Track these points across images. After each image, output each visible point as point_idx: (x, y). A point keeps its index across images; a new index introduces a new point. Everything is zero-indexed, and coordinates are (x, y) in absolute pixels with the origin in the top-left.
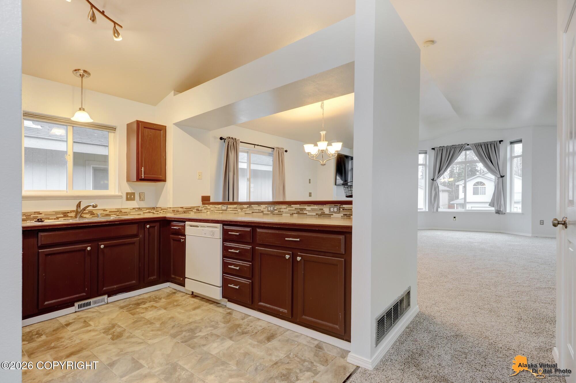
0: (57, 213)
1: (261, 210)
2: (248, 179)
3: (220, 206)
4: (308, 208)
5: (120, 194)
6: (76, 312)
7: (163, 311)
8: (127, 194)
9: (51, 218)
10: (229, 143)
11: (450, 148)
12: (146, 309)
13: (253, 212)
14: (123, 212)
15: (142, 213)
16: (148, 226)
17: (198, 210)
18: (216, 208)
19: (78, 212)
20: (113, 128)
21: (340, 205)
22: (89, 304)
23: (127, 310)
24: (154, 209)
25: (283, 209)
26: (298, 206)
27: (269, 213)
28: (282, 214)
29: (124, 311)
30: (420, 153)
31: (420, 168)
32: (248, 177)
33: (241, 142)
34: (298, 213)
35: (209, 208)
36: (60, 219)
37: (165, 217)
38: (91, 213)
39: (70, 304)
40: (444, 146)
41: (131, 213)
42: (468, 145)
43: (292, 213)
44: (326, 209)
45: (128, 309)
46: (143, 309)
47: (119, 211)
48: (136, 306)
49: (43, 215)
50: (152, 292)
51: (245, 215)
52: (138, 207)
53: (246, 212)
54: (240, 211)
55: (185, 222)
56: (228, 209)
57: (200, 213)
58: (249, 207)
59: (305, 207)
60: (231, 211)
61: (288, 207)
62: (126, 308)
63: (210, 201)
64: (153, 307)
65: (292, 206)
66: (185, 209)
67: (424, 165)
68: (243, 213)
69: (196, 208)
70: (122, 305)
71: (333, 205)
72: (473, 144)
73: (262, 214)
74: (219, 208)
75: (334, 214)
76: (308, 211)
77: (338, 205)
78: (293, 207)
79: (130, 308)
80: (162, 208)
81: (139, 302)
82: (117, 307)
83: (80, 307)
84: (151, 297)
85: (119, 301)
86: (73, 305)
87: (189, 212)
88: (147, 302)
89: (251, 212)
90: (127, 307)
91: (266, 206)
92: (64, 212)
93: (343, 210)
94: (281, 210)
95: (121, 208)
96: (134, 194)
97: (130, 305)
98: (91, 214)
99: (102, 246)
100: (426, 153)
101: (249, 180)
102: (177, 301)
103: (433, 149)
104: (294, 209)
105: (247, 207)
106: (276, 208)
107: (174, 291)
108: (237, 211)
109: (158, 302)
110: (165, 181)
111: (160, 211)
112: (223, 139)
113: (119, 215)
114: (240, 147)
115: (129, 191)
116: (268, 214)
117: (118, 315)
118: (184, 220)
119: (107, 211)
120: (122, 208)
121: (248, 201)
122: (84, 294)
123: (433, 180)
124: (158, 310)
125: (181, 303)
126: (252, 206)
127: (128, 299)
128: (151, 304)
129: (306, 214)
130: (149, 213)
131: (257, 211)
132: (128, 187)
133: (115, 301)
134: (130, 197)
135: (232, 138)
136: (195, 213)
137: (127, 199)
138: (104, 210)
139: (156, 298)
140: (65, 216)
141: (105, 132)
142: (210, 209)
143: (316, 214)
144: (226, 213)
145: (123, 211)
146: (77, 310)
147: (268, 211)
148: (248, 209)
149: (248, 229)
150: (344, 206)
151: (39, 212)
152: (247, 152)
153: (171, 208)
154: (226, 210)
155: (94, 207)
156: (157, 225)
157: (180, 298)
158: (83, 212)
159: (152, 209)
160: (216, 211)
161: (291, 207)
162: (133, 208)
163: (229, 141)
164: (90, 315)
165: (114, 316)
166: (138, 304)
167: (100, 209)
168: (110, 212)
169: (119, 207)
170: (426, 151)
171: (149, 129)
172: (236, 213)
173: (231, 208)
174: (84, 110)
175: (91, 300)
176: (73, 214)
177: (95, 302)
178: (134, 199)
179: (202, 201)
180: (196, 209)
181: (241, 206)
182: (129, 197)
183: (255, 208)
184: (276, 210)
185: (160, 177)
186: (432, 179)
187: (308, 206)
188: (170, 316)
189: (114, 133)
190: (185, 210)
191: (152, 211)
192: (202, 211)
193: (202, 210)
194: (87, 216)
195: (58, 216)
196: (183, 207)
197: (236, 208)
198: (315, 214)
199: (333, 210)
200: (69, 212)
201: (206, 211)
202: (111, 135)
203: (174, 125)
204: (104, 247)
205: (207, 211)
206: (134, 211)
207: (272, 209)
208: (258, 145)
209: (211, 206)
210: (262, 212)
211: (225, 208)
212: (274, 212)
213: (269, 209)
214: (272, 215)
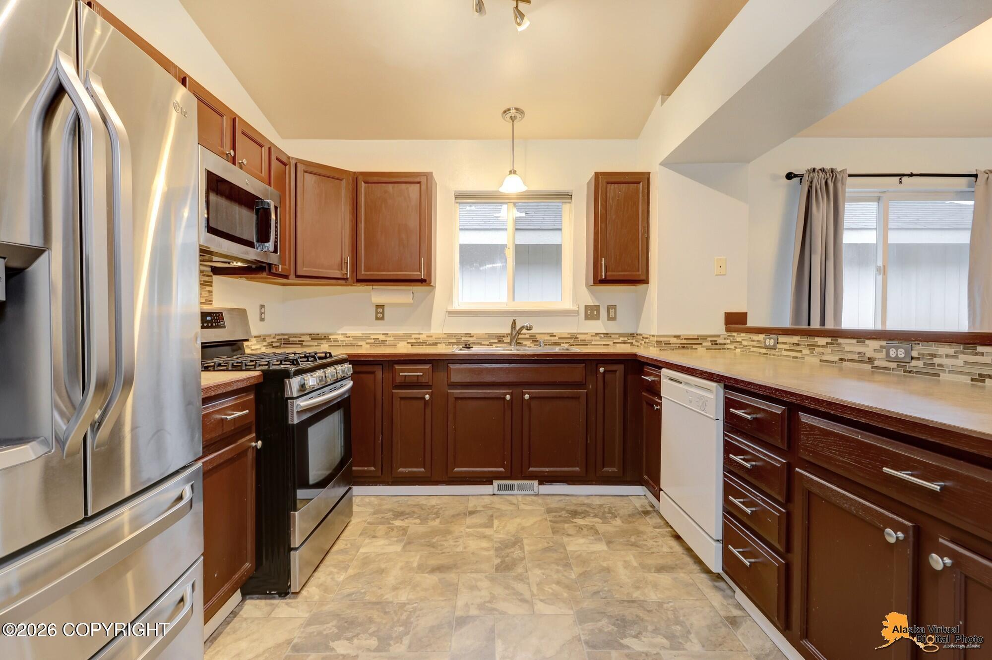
0: (490, 336)
1: (868, 355)
2: (878, 269)
3: (761, 337)
5: (576, 308)
6: (494, 494)
7: (601, 547)
8: (587, 307)
9: (483, 343)
10: (811, 182)
12: (580, 528)
13: (841, 360)
14: (579, 339)
15: (611, 343)
16: (602, 370)
17: (715, 343)
18: (753, 341)
19: (516, 336)
20: (568, 195)
22: (511, 488)
23: (553, 519)
24: (634, 337)
25: (941, 356)
27: (894, 365)
28: (939, 376)
29: (548, 519)
32: (880, 263)
33: (850, 175)
35: (739, 339)
36: (494, 345)
37: (635, 355)
38: (534, 339)
39: (487, 480)
41: (593, 343)
43: (980, 375)
45: (555, 517)
46: (576, 526)
47: (574, 338)
48: (570, 515)
49: (474, 338)
50: (611, 497)
51: (821, 365)
52: (605, 332)
53: (825, 358)
54: (808, 352)
55: (660, 368)
56: (779, 346)
57: (720, 349)
58: (832, 344)
60: (785, 350)
61: (963, 353)
62: (554, 514)
63: (746, 324)
64: (592, 531)
66: (685, 339)
68: (815, 360)
69: (709, 339)
70: (553, 505)
73: (868, 367)
74: (758, 341)
79: (560, 516)
80: (644, 335)
81: (579, 509)
82: (544, 507)
83: (500, 488)
84: (604, 506)
85: (554, 497)
86: (492, 484)
87: (694, 347)
88: (589, 515)
89: (836, 359)
90: (557, 512)
91: (884, 343)
92: (499, 335)
94: (937, 360)
95: (575, 332)
96: (597, 308)
97: (563, 509)
98: (533, 341)
99: (527, 397)
101: (883, 271)
102: (639, 533)
105: (827, 343)
106: (914, 354)
107: (649, 509)
108: (801, 351)
109: (608, 522)
110: (645, 281)
111: (641, 342)
112: (796, 176)
113: (574, 345)
114: (847, 190)
115: (591, 302)
116: (889, 369)
117: (535, 523)
118: (659, 365)
119: (555, 336)
120: (579, 332)
121: (879, 327)
122: (502, 470)
124: (595, 539)
125: (645, 543)
126: (840, 340)
127: (567, 498)
128: (593, 522)
130: (624, 343)
131: (856, 357)
132: (588, 295)
133: (548, 495)
134: (592, 313)
135: (823, 170)
136: (707, 349)
137: (588, 317)
138: (552, 335)
139: (610, 512)
140: (500, 341)
141: (554, 204)
142: (741, 342)
144: (774, 355)
145: (581, 337)
146: (496, 492)
147: (889, 359)
148: (829, 350)
149: (778, 409)
151: (470, 334)
152: (879, 199)
153: (653, 336)
154: (774, 348)
155: (528, 330)
156: (620, 368)
157: (649, 530)
158: (519, 337)
159: (629, 337)
160: (753, 349)
161: (977, 354)
162: (596, 334)
163: (813, 178)
164: (504, 507)
165: (529, 522)
166: (574, 514)
167: (546, 333)
168: (559, 338)
169: (574, 330)
171: (616, 186)
172: (796, 358)
173: (785, 343)
174: (515, 172)
175: (516, 483)
176: (507, 340)
177: (521, 488)
178: (597, 317)
179: (726, 324)
180: (711, 341)
182: (589, 313)
183: (847, 348)
184: (918, 359)
185: (640, 274)
188: (605, 564)
189: (570, 203)
190: (685, 341)
191: (629, 341)
192: (727, 346)
193: (725, 344)
194: (528, 343)
195: (492, 341)
196: (679, 336)
197: (798, 345)
200: (505, 335)
201: (732, 347)
202: (566, 208)
203: (662, 167)
204: (531, 398)
205: (736, 348)
206: (598, 338)
207: (901, 353)
208: (911, 175)
209: (743, 335)
210: (870, 360)
211: (772, 342)
212: (908, 365)
213: (893, 352)
214: (903, 373)
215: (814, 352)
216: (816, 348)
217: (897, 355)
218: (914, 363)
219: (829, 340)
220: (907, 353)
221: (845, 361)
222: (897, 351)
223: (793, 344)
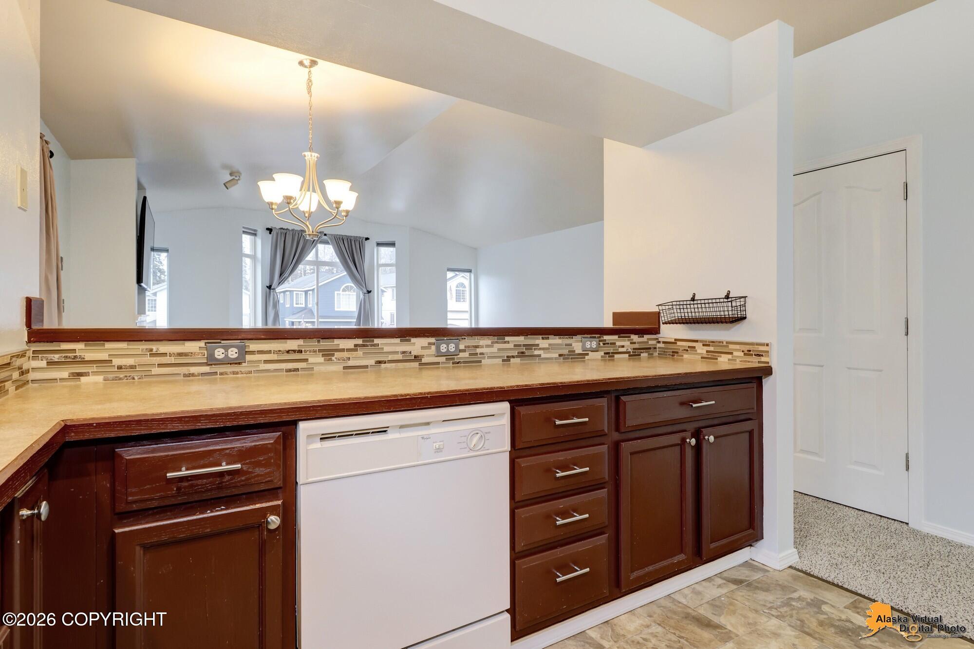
1: (414, 353)
4: (543, 343)
11: (299, 234)
13: (379, 362)
17: (21, 371)
21: (599, 335)
25: (482, 347)
26: (521, 339)
27: (443, 359)
28: (480, 362)
30: (244, 232)
31: (247, 262)
34: (522, 355)
40: (287, 229)
42: (325, 235)
43: (508, 357)
44: (577, 344)
53: (351, 363)
54: (321, 359)
56: (249, 357)
58: (364, 346)
59: (537, 342)
60: (266, 362)
61: (497, 342)
65: (507, 339)
67: (253, 257)
68: (334, 368)
71: (589, 336)
72: (332, 235)
73: (415, 364)
75: (590, 352)
76: (543, 349)
77: (597, 336)
78: (508, 342)
91: (432, 340)
93: (604, 344)
94: (479, 351)
100: (255, 235)
103: (268, 229)
104: (511, 346)
105: (356, 346)
106: (462, 347)
108: (306, 360)
116: (438, 363)
123: (270, 287)
126: (376, 341)
129: (540, 356)
131: (400, 357)
143: (560, 355)
147: (439, 354)
148: (360, 353)
150: (606, 337)
154: (237, 362)
160: (156, 370)
161: (505, 342)
170: (255, 230)
173: (269, 352)
180: (18, 368)
181: (326, 344)
183: (386, 349)
184: (464, 351)
186: (267, 286)
187: (543, 338)
197: (299, 352)
198: (557, 355)
199: (589, 346)
207: (452, 348)
210: (417, 358)
211: (233, 353)
212: (456, 357)
213: (443, 348)
214: (451, 365)
215: (333, 358)
216: (336, 353)
217: (448, 350)
218: (462, 355)
219: (359, 341)
220: (457, 346)
221: (385, 363)
222: (447, 346)
223: (288, 352)
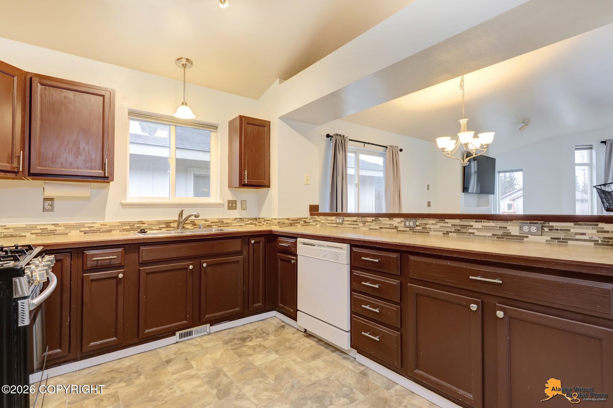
0: (160, 223)
1: (395, 225)
3: (333, 218)
4: (477, 225)
5: (222, 202)
6: (177, 342)
7: (273, 356)
8: (229, 202)
9: (154, 228)
10: (336, 141)
12: (254, 348)
13: (381, 228)
14: (224, 222)
15: (243, 224)
16: (253, 242)
17: (305, 222)
18: (328, 220)
19: (181, 223)
20: (215, 127)
21: (543, 222)
22: (190, 334)
23: (233, 347)
24: (256, 220)
25: (430, 224)
26: (457, 222)
27: (408, 229)
28: (429, 233)
29: (229, 348)
33: (350, 140)
34: (458, 231)
35: (318, 220)
36: (163, 229)
37: (271, 231)
38: (193, 224)
39: (171, 333)
41: (233, 224)
43: (447, 232)
44: (514, 229)
45: (232, 345)
46: (249, 348)
47: (221, 222)
48: (241, 342)
49: (146, 225)
50: (257, 323)
51: (369, 232)
52: (240, 217)
53: (371, 227)
54: (362, 225)
55: (296, 238)
56: (344, 222)
57: (308, 225)
58: (375, 220)
59: (471, 224)
60: (349, 224)
61: (439, 222)
62: (230, 344)
63: (318, 211)
64: (262, 347)
65: (446, 220)
66: (292, 220)
67: (590, 165)
68: (366, 229)
69: (303, 220)
70: (226, 338)
71: (528, 222)
73: (395, 230)
74: (331, 220)
75: (530, 236)
76: (476, 229)
77: (539, 222)
78: (447, 223)
79: (235, 344)
80: (265, 219)
81: (245, 335)
82: (220, 341)
83: (181, 336)
84: (257, 329)
85: (222, 332)
86: (174, 334)
87: (296, 224)
88: (253, 338)
89: (378, 227)
90: (231, 342)
91: (403, 219)
92: (167, 222)
93: (550, 230)
94: (428, 226)
95: (222, 218)
96: (235, 202)
97: (234, 339)
98: (193, 225)
99: (205, 265)
100: (591, 148)
101: (357, 186)
102: (288, 340)
104: (450, 225)
105: (373, 220)
106: (418, 224)
107: (283, 324)
108: (358, 225)
109: (267, 339)
110: (268, 186)
111: (263, 223)
112: (331, 136)
113: (221, 227)
114: (348, 147)
115: (231, 198)
116: (406, 231)
117: (222, 354)
118: (295, 236)
119: (208, 221)
120: (224, 218)
122: (186, 322)
124: (268, 352)
125: (295, 345)
126: (380, 219)
127: (232, 330)
128: (258, 342)
129: (474, 233)
130: (251, 224)
131: (388, 226)
132: (230, 193)
133: (217, 332)
134: (232, 205)
135: (340, 135)
136: (302, 226)
137: (230, 208)
138: (206, 220)
139: (264, 333)
140: (168, 226)
141: (206, 132)
142: (320, 221)
143: (493, 235)
144: (341, 227)
145: (225, 221)
146: (178, 340)
147: (406, 226)
148: (374, 223)
149: (394, 255)
150: (551, 224)
151: (143, 221)
152: (355, 153)
153: (276, 219)
154: (342, 224)
155: (196, 217)
156: (262, 240)
157: (291, 336)
158: (186, 222)
159: (254, 220)
160: (328, 225)
161: (445, 223)
162: (235, 219)
163: (337, 138)
164: (192, 350)
165: (218, 354)
166: (243, 340)
167: (202, 219)
168: (211, 222)
169: (220, 217)
170: (591, 145)
171: (252, 126)
172: (355, 228)
173: (348, 221)
174: (186, 104)
175: (193, 329)
176: (175, 225)
177: (198, 332)
178: (235, 208)
179: (310, 211)
180: (303, 221)
181: (364, 219)
182: (230, 206)
183: (384, 222)
184: (419, 226)
185: (265, 182)
187: (476, 222)
188: (284, 366)
189: (216, 132)
190: (291, 222)
191: (254, 223)
192: (311, 224)
193: (310, 222)
194: (189, 226)
195: (161, 226)
196: (289, 219)
197: (356, 221)
198: (490, 235)
199: (528, 230)
200: (172, 221)
201: (314, 224)
202: (213, 135)
203: (280, 120)
204: (207, 265)
205: (317, 224)
206: (236, 221)
207: (412, 224)
208: (369, 143)
209: (321, 217)
210: (396, 228)
211: (341, 221)
212: (414, 229)
213: (407, 223)
214: (412, 233)
215: (366, 225)
216: (366, 223)
217: (409, 225)
218: (417, 228)
219: (374, 219)
220: (414, 223)
221: (383, 228)
222: (409, 223)
223: (353, 221)
